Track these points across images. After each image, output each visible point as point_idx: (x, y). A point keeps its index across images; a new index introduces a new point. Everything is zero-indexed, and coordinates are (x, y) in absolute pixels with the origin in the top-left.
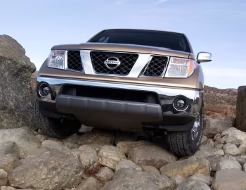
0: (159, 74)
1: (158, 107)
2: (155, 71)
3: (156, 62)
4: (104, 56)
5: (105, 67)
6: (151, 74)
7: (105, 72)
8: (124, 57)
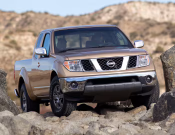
0: (135, 66)
1: (139, 83)
2: (133, 65)
3: (132, 60)
4: (104, 60)
5: (107, 67)
6: (131, 66)
7: (108, 69)
8: (116, 60)
